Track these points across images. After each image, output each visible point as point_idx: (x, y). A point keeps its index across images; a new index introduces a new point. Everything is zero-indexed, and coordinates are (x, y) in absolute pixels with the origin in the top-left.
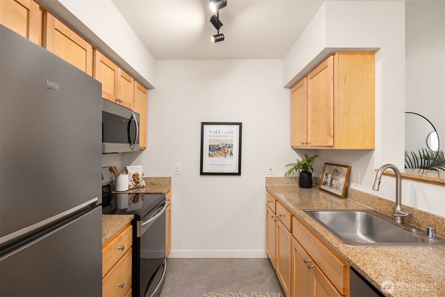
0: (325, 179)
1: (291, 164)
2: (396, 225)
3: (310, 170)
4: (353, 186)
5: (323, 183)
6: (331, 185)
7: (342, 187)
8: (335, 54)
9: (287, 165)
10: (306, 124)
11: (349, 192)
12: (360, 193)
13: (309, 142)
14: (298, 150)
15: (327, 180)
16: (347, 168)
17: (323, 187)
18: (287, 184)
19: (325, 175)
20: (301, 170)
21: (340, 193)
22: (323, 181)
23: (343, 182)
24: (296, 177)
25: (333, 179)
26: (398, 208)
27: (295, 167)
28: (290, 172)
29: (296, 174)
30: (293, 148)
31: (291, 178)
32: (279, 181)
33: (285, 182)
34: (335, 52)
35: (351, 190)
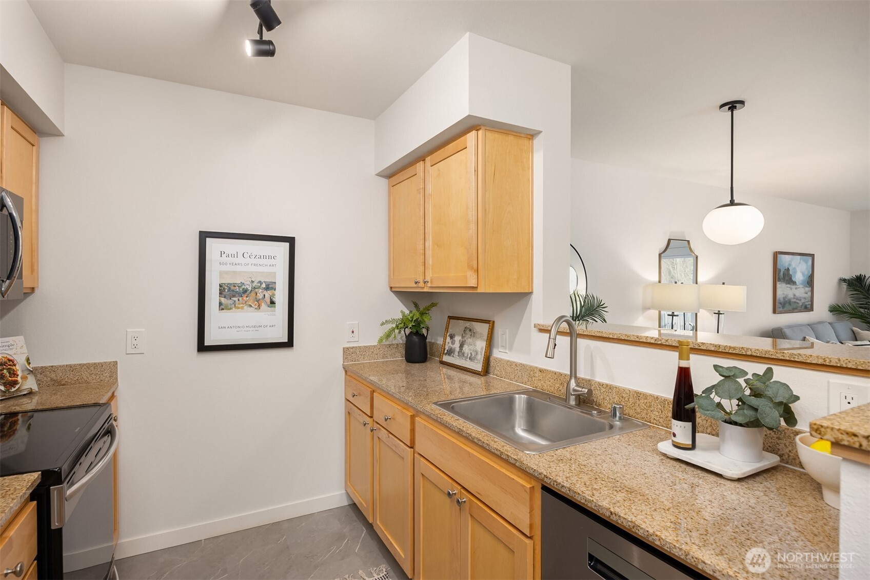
0: (450, 344)
1: (391, 320)
2: (571, 408)
3: (424, 331)
4: (497, 354)
5: (446, 351)
6: (461, 354)
7: (481, 357)
8: (480, 129)
9: (384, 322)
10: (421, 247)
11: (492, 364)
12: (510, 363)
13: (428, 279)
14: (402, 295)
15: (454, 346)
16: (488, 325)
17: (446, 358)
18: (383, 358)
19: (448, 339)
20: (408, 331)
21: (478, 367)
22: (447, 348)
23: (482, 349)
24: (397, 345)
25: (464, 344)
26: (573, 384)
27: (397, 326)
28: (388, 336)
29: (400, 338)
30: (393, 290)
31: (390, 345)
32: (368, 354)
33: (379, 355)
34: (480, 125)
35: (496, 359)
